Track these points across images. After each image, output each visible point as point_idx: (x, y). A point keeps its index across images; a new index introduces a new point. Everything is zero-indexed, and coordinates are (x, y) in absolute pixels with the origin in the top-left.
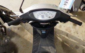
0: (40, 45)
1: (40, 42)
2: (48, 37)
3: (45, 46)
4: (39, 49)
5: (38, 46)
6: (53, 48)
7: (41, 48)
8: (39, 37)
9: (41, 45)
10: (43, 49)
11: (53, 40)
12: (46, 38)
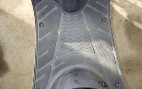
0: (59, 36)
1: (60, 27)
2: (87, 5)
3: (79, 40)
4: (57, 51)
5: (53, 42)
6: (106, 47)
7: (63, 47)
8: (55, 8)
9: (63, 39)
10: (72, 50)
11: (107, 16)
12: (82, 12)
